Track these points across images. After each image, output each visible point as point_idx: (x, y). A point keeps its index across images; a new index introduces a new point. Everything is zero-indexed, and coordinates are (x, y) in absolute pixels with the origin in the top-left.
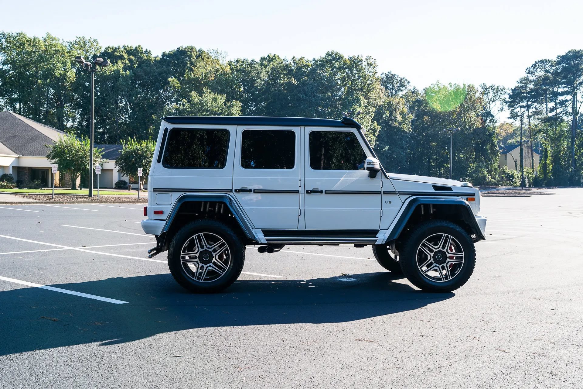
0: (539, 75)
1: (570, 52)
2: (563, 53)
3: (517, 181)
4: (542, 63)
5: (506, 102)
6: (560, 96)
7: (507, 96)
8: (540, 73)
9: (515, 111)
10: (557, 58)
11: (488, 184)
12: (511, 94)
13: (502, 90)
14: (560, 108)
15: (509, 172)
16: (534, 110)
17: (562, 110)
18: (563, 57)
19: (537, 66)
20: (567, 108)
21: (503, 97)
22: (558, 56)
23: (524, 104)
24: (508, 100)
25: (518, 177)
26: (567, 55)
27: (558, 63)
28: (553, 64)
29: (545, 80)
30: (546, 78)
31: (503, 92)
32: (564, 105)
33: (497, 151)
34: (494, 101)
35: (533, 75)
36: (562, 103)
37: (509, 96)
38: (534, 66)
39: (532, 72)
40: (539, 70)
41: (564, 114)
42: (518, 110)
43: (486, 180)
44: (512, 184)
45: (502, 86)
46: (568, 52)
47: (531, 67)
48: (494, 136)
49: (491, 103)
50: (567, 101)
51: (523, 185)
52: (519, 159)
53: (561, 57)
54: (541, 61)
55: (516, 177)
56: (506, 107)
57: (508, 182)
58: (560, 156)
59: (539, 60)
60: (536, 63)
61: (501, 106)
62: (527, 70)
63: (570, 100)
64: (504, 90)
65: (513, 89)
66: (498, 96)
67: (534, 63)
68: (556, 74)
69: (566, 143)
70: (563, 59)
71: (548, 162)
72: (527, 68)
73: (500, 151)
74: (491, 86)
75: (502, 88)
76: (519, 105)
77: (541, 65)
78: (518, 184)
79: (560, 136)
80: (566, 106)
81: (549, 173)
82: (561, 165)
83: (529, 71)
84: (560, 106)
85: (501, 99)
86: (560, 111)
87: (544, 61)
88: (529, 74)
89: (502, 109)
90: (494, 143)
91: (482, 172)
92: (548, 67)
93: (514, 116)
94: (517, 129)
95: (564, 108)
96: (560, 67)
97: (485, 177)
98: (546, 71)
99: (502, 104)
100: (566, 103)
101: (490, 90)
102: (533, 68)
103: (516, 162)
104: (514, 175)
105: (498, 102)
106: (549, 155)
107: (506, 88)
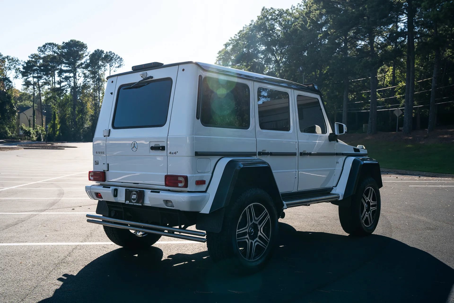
0: (48, 54)
1: (72, 41)
2: (67, 41)
3: (34, 137)
4: (50, 45)
5: (21, 72)
6: (65, 73)
7: (21, 68)
8: (49, 52)
9: (28, 80)
10: (63, 44)
11: (9, 138)
12: (25, 65)
13: (17, 61)
14: (65, 82)
15: (26, 129)
16: (45, 81)
17: (67, 84)
18: (67, 43)
19: (46, 47)
20: (70, 83)
21: (17, 67)
22: (64, 42)
23: (36, 75)
24: (22, 70)
25: (34, 133)
26: (69, 43)
27: (63, 47)
28: (60, 48)
29: (53, 59)
30: (54, 57)
31: (17, 63)
32: (68, 80)
33: (15, 112)
34: (10, 69)
35: (43, 53)
36: (67, 78)
37: (23, 67)
38: (44, 46)
39: (43, 51)
40: (48, 50)
41: (68, 87)
42: (31, 79)
43: (7, 135)
44: (30, 139)
45: (16, 58)
46: (70, 41)
47: (42, 47)
48: (12, 98)
49: (7, 71)
50: (70, 77)
51: (39, 139)
52: (32, 119)
53: (65, 43)
54: (50, 43)
55: (32, 133)
56: (20, 76)
57: (27, 137)
58: (66, 118)
59: (49, 43)
60: (46, 44)
61: (15, 74)
62: (38, 48)
63: (72, 77)
64: (18, 62)
65: (26, 61)
66: (13, 65)
67: (44, 44)
68: (61, 55)
69: (70, 109)
70: (66, 45)
71: (56, 122)
72: (39, 47)
73: (17, 112)
74: (7, 57)
75: (16, 60)
76: (32, 75)
77: (49, 46)
78: (35, 138)
79: (66, 104)
80: (70, 82)
81: (57, 131)
82: (67, 125)
83: (41, 50)
84: (65, 80)
85: (16, 69)
86: (65, 84)
87: (52, 44)
88: (40, 52)
89: (16, 77)
90: (12, 104)
91: (4, 129)
92: (55, 49)
93: (27, 84)
94: (23, 94)
95: (68, 82)
96: (65, 50)
97: (6, 132)
98: (55, 52)
99: (17, 73)
100: (70, 79)
101: (6, 60)
102: (43, 47)
103: (29, 121)
104: (31, 131)
105: (13, 71)
106: (57, 117)
107: (20, 60)
